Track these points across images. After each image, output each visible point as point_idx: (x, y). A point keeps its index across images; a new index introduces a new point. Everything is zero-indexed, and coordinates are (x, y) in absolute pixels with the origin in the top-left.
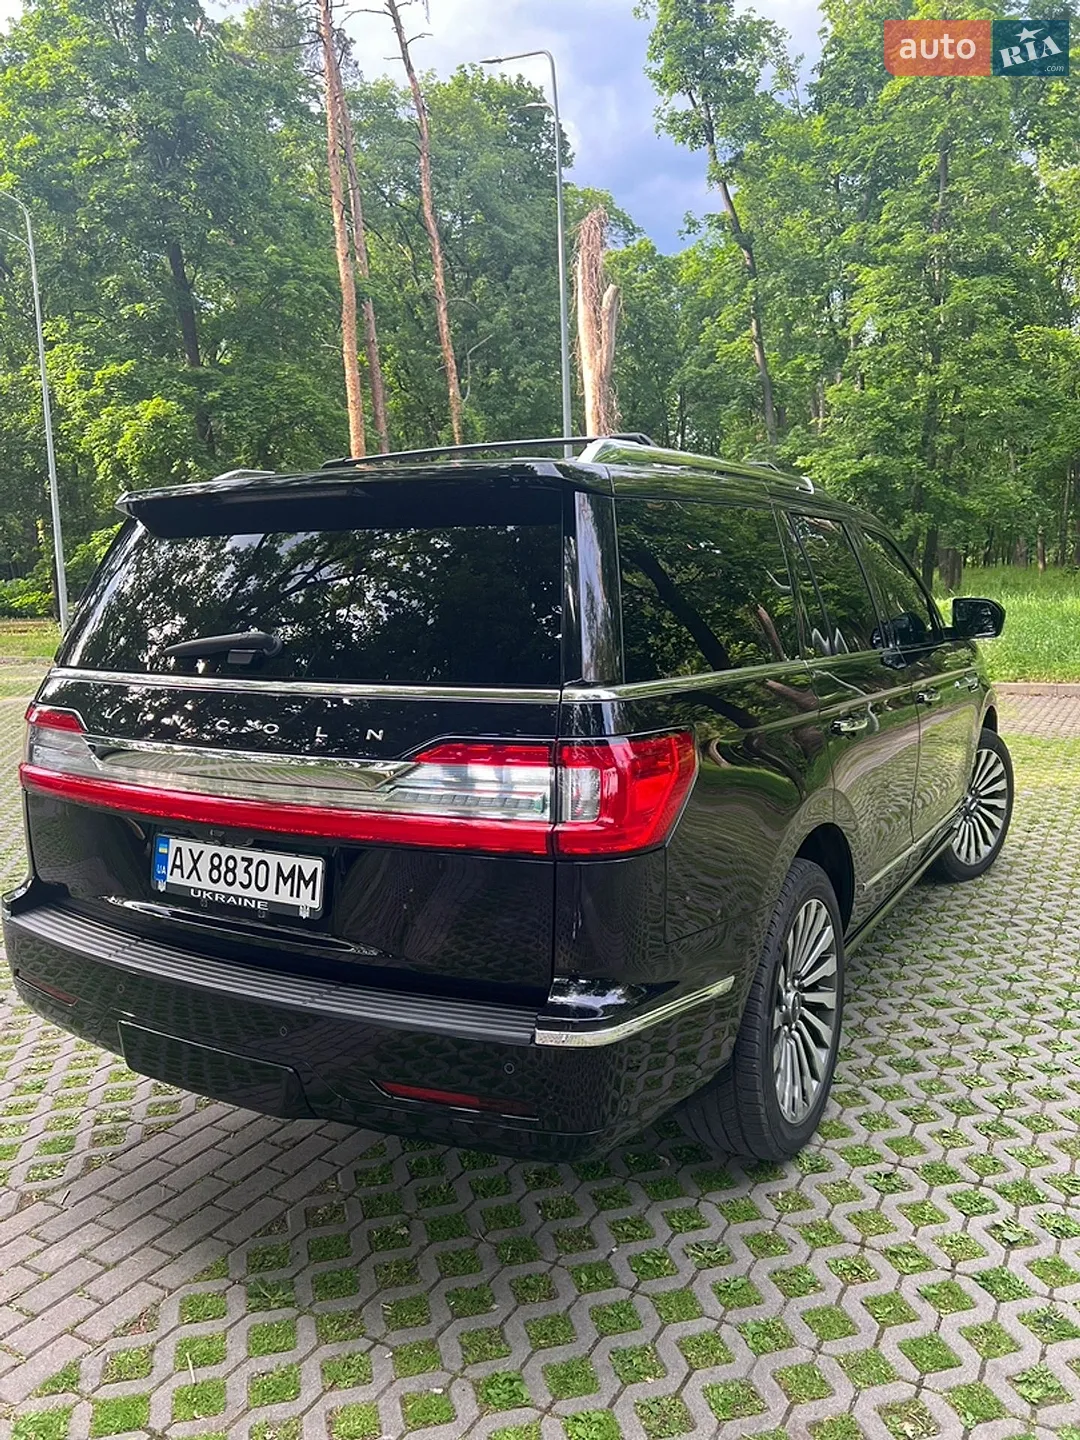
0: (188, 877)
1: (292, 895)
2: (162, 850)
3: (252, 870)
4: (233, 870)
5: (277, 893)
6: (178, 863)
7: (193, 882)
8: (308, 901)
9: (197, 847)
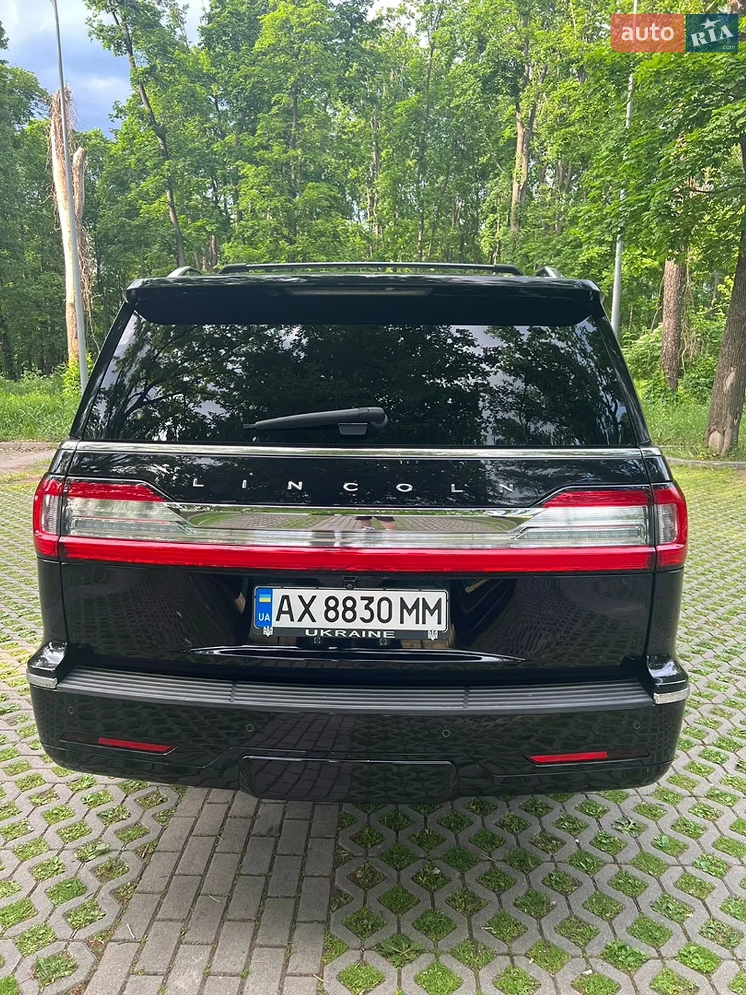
0: (300, 620)
1: (417, 622)
2: (264, 599)
3: (374, 606)
4: (352, 609)
5: (402, 622)
6: (285, 608)
7: (307, 623)
8: (435, 625)
9: (307, 593)
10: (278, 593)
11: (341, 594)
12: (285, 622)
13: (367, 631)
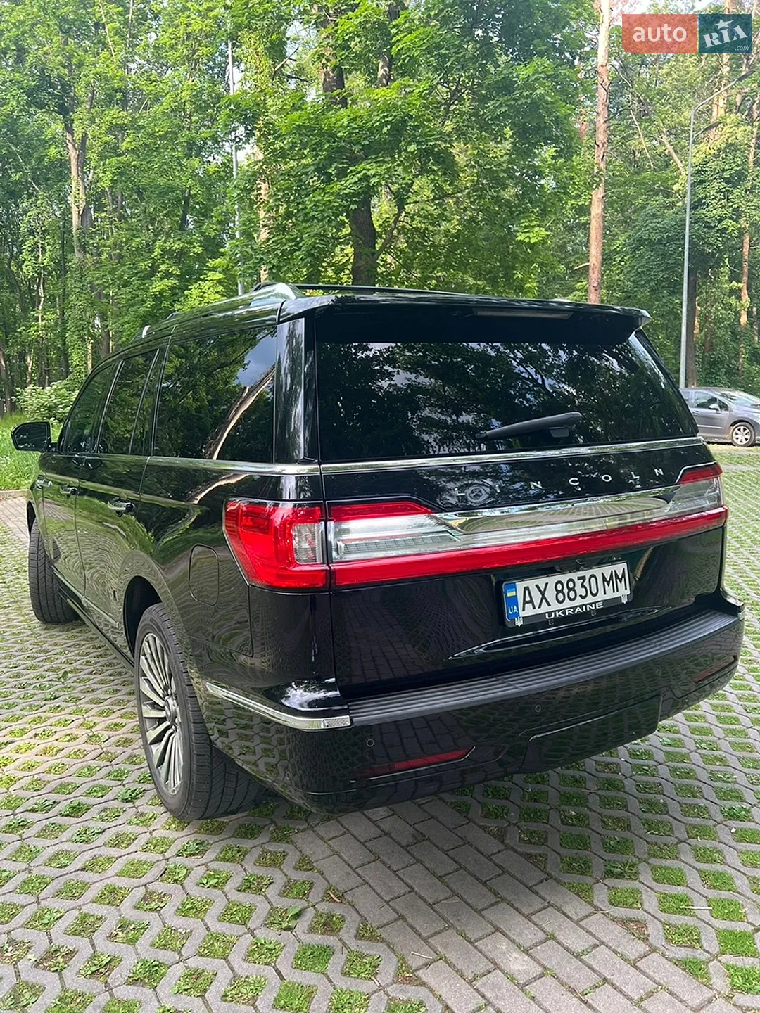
0: (540, 607)
1: (614, 591)
2: (510, 594)
5: (605, 593)
6: (528, 599)
10: (520, 586)
11: (564, 578)
12: (529, 611)
13: (586, 605)
